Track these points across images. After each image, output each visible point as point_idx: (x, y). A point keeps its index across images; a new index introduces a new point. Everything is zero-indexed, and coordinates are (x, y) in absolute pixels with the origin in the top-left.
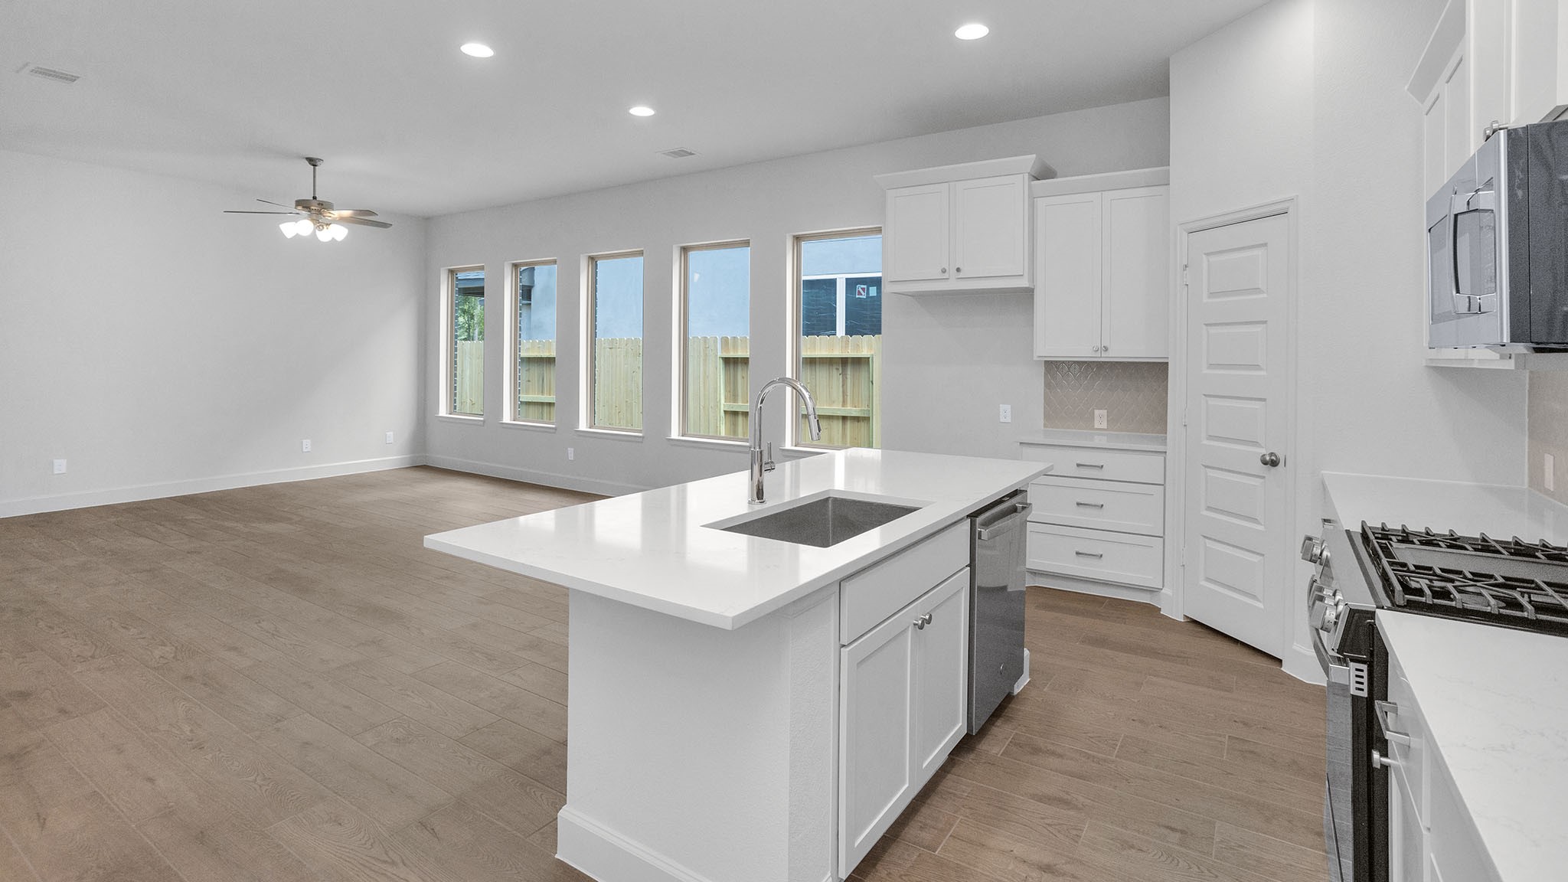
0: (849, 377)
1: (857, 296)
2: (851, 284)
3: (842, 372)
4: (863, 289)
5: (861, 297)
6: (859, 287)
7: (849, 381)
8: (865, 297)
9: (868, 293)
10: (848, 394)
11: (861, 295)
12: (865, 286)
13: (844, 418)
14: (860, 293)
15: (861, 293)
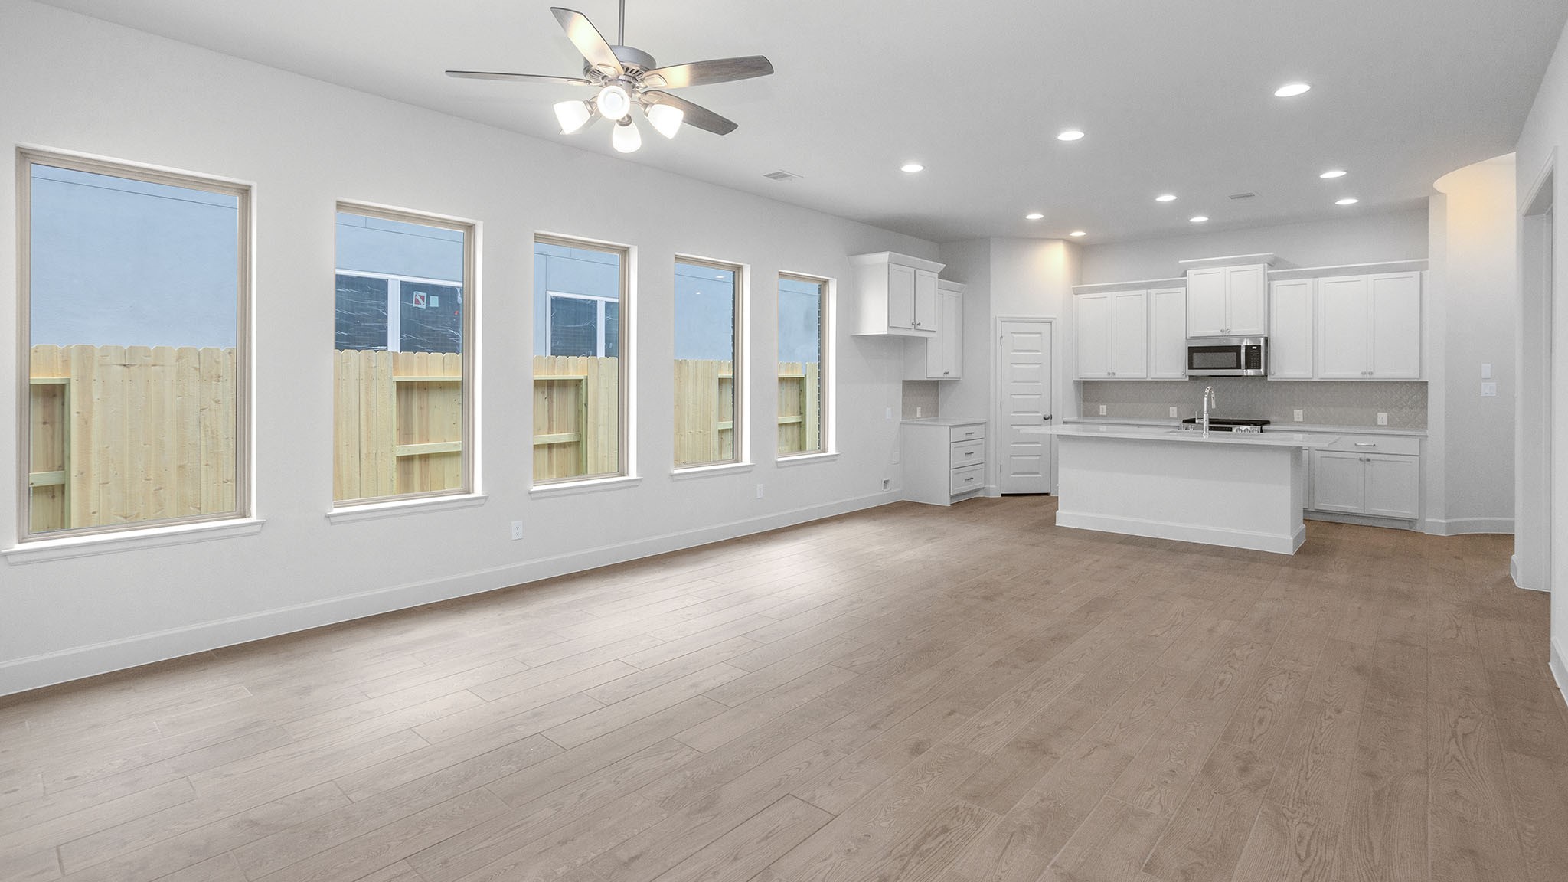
0: (555, 400)
1: (414, 305)
2: (408, 289)
3: (548, 395)
4: (422, 298)
5: (419, 306)
6: (417, 294)
7: (555, 404)
8: (424, 307)
9: (428, 302)
10: (555, 419)
11: (420, 304)
12: (425, 294)
13: (550, 446)
14: (417, 302)
15: (420, 301)
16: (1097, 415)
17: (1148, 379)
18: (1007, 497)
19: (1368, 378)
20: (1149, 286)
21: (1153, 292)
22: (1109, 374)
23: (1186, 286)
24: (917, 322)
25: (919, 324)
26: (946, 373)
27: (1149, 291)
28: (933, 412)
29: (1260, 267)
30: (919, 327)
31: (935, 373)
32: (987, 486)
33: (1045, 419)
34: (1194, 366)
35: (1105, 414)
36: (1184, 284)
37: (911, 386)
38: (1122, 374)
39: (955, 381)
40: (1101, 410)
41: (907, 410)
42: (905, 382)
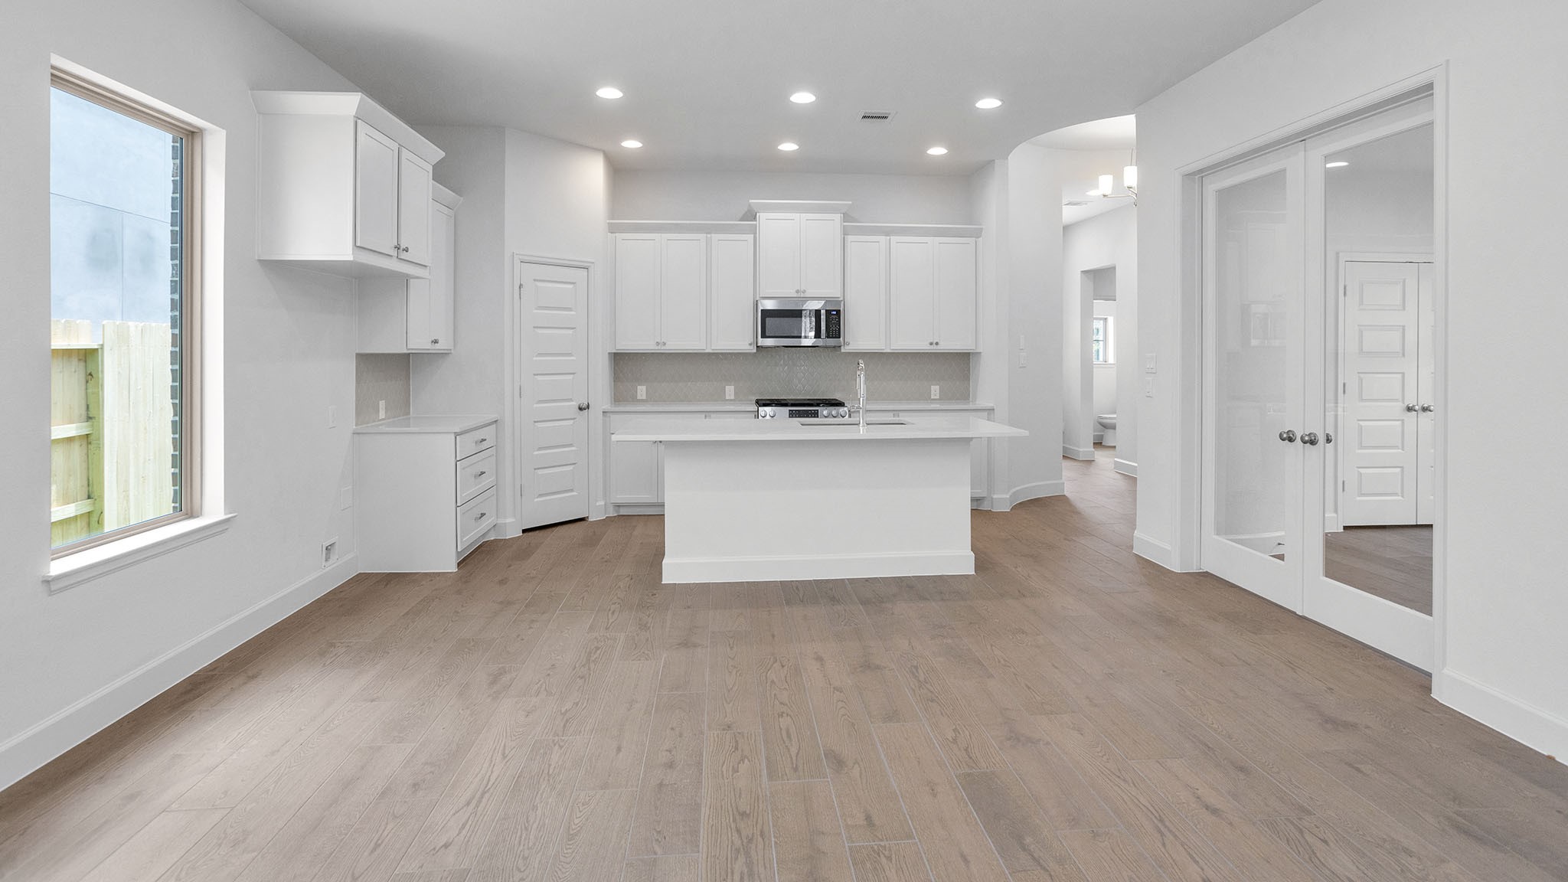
16: (634, 400)
17: (707, 351)
18: (530, 534)
19: (934, 349)
20: (708, 230)
21: (715, 237)
22: (658, 344)
23: (755, 234)
24: (403, 246)
25: (406, 250)
26: (436, 342)
27: (709, 236)
28: (402, 407)
29: (838, 217)
30: (404, 255)
31: (418, 342)
32: (500, 521)
33: (581, 409)
34: (767, 335)
35: (644, 397)
36: (754, 231)
37: (370, 363)
38: (675, 345)
39: (443, 355)
40: (639, 391)
41: (364, 408)
42: (358, 355)
